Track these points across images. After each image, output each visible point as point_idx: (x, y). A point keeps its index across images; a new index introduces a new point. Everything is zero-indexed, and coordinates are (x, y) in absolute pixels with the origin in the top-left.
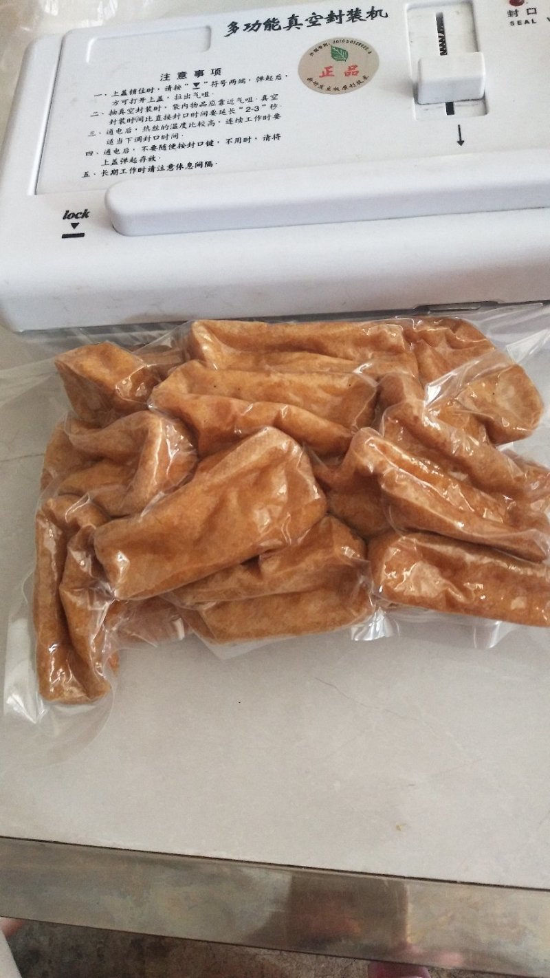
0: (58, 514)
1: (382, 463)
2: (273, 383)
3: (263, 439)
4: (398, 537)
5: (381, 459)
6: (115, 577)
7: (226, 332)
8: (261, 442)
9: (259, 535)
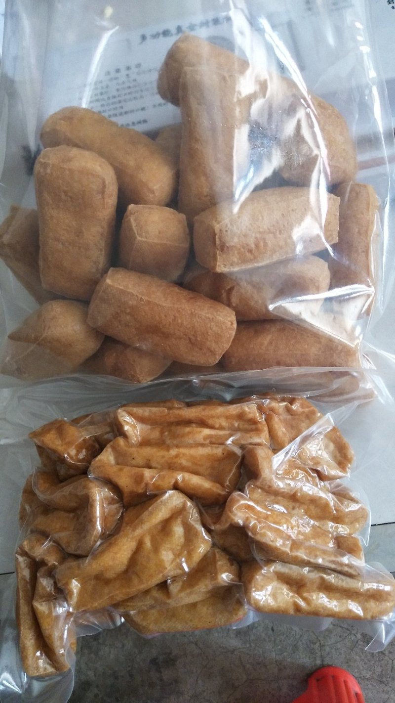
0: (31, 553)
1: (247, 519)
2: (171, 456)
3: (166, 501)
4: (261, 568)
5: (247, 515)
6: (71, 597)
7: (140, 415)
8: (165, 503)
9: (166, 568)
